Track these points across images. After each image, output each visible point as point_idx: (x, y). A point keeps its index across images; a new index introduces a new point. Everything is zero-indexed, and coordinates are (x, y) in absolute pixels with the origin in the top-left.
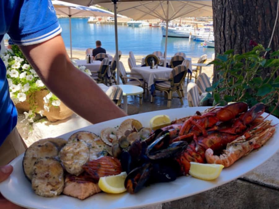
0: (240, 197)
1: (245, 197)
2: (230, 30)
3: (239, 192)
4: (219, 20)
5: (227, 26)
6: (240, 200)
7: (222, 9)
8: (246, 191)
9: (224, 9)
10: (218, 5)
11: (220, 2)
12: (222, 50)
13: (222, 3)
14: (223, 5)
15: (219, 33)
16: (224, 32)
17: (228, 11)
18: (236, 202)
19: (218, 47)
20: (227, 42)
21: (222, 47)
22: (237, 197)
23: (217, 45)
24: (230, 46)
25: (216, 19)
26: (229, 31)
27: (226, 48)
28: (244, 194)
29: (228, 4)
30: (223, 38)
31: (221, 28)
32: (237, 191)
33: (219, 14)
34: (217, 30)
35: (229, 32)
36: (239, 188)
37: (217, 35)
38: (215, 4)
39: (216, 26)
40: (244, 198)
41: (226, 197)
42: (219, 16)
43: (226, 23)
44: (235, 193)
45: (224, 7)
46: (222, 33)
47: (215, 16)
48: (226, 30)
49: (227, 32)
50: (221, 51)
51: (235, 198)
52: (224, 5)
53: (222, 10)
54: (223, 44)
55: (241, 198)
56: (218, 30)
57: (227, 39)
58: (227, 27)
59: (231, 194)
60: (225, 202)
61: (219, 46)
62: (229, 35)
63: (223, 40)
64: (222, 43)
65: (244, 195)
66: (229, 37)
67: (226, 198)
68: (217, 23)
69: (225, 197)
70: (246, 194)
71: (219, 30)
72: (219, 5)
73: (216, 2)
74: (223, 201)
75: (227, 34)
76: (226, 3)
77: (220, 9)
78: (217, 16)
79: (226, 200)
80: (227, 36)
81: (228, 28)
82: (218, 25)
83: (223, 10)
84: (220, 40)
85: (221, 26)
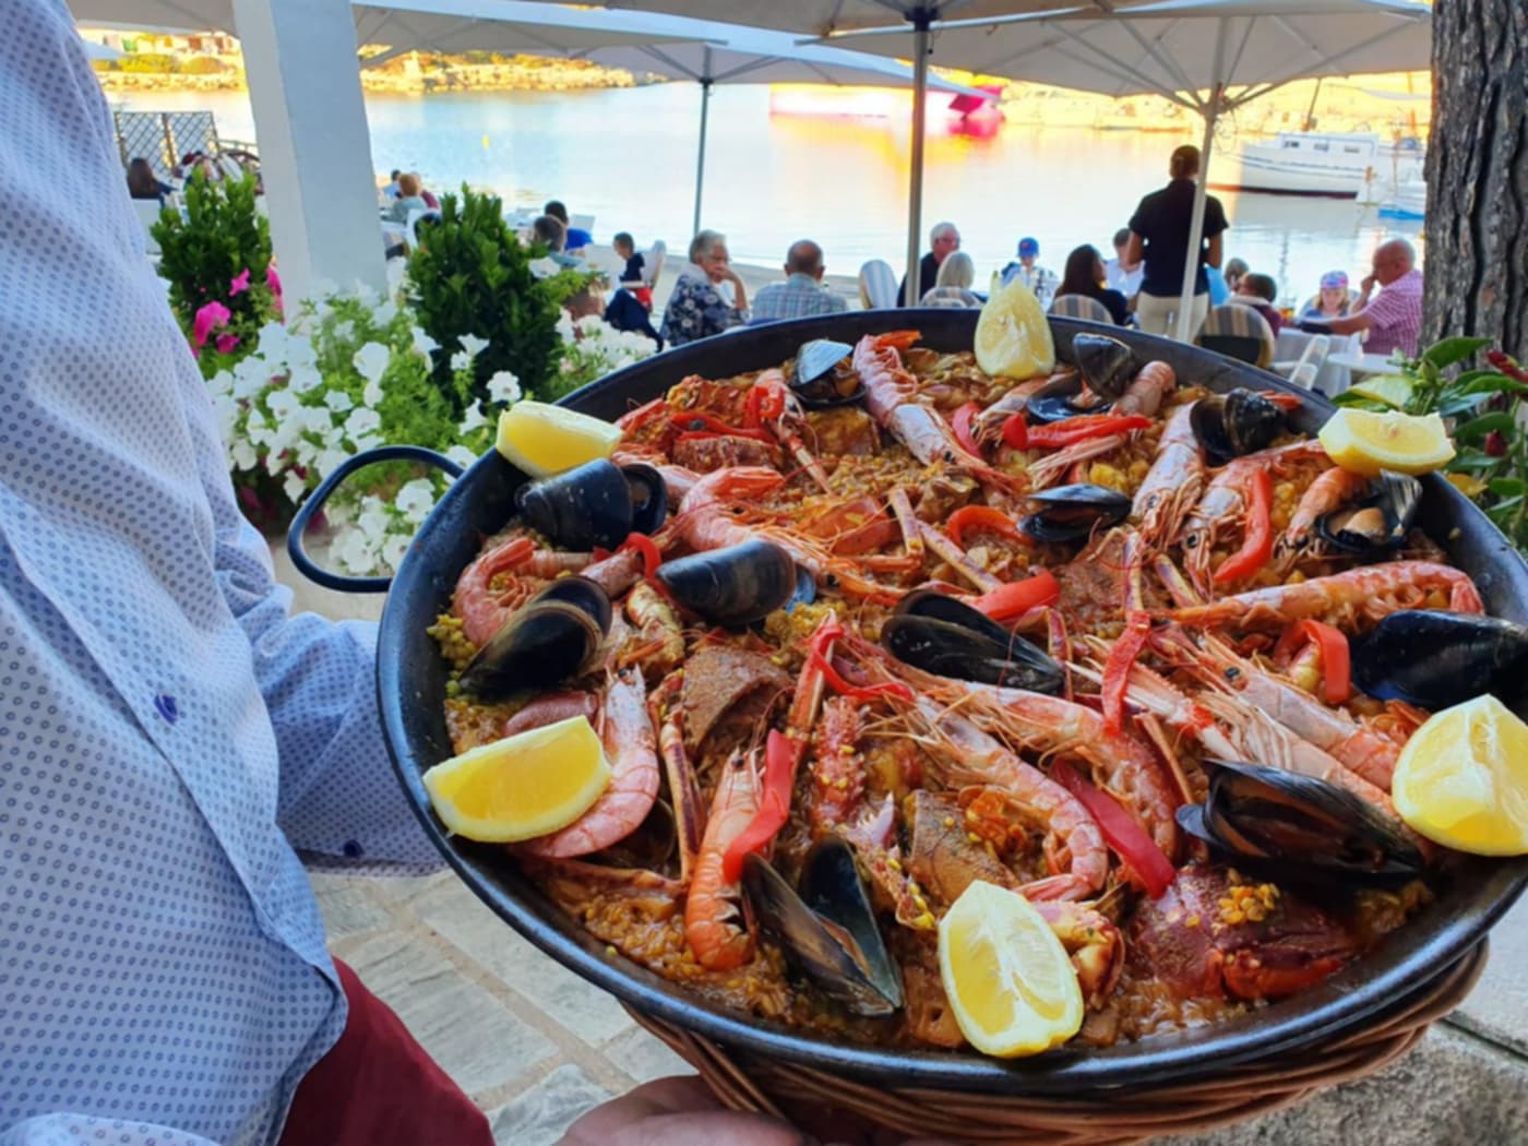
0: (1426, 1107)
1: (1451, 1115)
2: (1513, 208)
3: (1422, 1083)
4: (1453, 150)
5: (1495, 189)
6: (1421, 1122)
7: (1478, 85)
8: (1461, 1084)
9: (1488, 88)
10: (1461, 63)
11: (1468, 49)
12: (1454, 320)
13: (1482, 56)
14: (1484, 66)
15: (1447, 219)
16: (1475, 219)
17: (1513, 103)
18: (1403, 1133)
19: (1435, 295)
20: (1487, 275)
21: (1459, 301)
22: (1411, 1109)
23: (1433, 287)
24: (1505, 296)
25: (1443, 141)
26: (1508, 212)
27: (1482, 306)
28: (1450, 1097)
29: (1514, 60)
30: (1470, 247)
31: (1461, 195)
32: (1408, 1078)
33: (1459, 115)
34: (1440, 201)
35: (1503, 222)
36: (1423, 1062)
37: (1441, 234)
38: (1445, 56)
39: (1437, 179)
40: (1445, 1115)
41: (1353, 1097)
42: (1459, 127)
43: (1494, 165)
44: (1401, 1087)
45: (1492, 78)
46: (1465, 223)
47: (1440, 123)
48: (1487, 208)
49: (1495, 220)
50: (1447, 321)
51: (1398, 1109)
52: (1491, 68)
53: (1476, 94)
54: (1464, 285)
55: (1428, 1117)
56: (1446, 204)
57: (1489, 259)
58: (1496, 192)
59: (1377, 1089)
60: (1343, 1122)
61: (1442, 295)
62: (1502, 237)
63: (1467, 264)
64: (1462, 276)
65: (1449, 1103)
66: (1504, 247)
67: (1349, 1103)
68: (1444, 168)
69: (1345, 1096)
70: (1458, 1097)
71: (1454, 206)
72: (1466, 64)
73: (1447, 49)
74: (1335, 1116)
75: (1495, 230)
76: (1503, 59)
77: (1469, 86)
78: (1447, 122)
79: (1351, 1115)
80: (1491, 241)
81: (1504, 195)
82: (1449, 177)
83: (1482, 91)
84: (1453, 260)
85: (1464, 182)
